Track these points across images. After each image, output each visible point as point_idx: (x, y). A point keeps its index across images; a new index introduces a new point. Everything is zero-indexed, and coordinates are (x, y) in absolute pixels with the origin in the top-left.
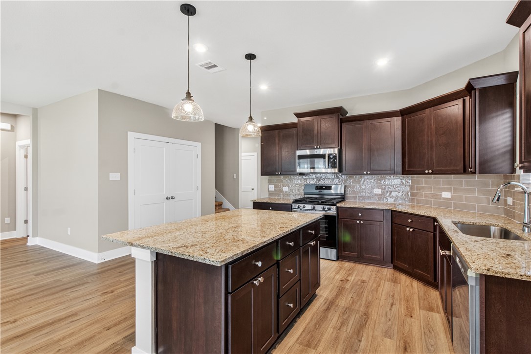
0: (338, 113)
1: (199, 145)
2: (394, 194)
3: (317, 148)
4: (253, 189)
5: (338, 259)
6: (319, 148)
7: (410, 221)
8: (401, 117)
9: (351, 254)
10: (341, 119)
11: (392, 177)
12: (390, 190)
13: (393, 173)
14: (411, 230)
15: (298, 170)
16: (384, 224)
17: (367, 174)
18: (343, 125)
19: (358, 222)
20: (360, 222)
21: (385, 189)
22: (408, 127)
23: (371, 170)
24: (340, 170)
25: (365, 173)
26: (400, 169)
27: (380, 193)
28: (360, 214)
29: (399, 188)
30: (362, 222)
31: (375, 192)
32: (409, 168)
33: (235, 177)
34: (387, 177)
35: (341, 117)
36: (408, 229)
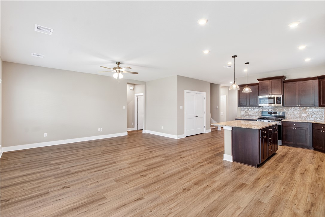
0: (281, 78)
1: (205, 93)
2: (314, 116)
3: (270, 95)
4: (224, 114)
5: (282, 145)
6: (271, 95)
7: (323, 127)
8: (318, 80)
9: (289, 143)
10: (283, 81)
11: (313, 108)
12: (311, 114)
13: (313, 106)
14: (324, 131)
15: (259, 105)
16: (308, 129)
17: (298, 106)
18: (285, 84)
19: (294, 128)
20: (295, 128)
21: (308, 114)
22: (322, 84)
23: (300, 105)
24: (283, 105)
25: (297, 106)
26: (318, 104)
27: (306, 115)
28: (295, 125)
29: (318, 113)
30: (296, 128)
31: (302, 115)
32: (322, 103)
33: (217, 107)
34: (310, 108)
35: (283, 80)
36: (322, 131)
